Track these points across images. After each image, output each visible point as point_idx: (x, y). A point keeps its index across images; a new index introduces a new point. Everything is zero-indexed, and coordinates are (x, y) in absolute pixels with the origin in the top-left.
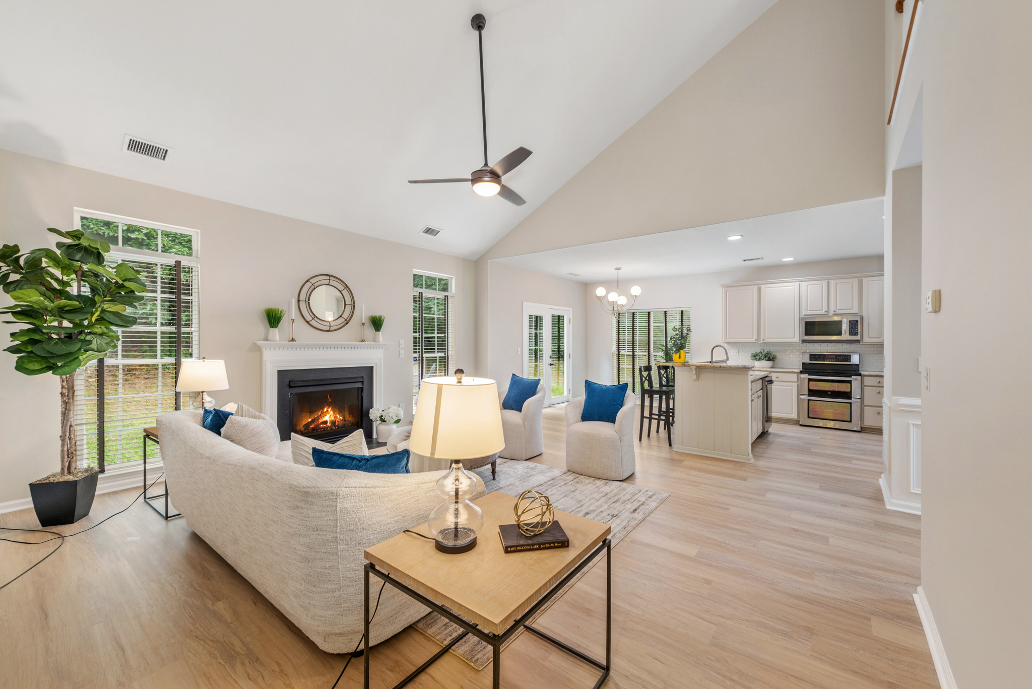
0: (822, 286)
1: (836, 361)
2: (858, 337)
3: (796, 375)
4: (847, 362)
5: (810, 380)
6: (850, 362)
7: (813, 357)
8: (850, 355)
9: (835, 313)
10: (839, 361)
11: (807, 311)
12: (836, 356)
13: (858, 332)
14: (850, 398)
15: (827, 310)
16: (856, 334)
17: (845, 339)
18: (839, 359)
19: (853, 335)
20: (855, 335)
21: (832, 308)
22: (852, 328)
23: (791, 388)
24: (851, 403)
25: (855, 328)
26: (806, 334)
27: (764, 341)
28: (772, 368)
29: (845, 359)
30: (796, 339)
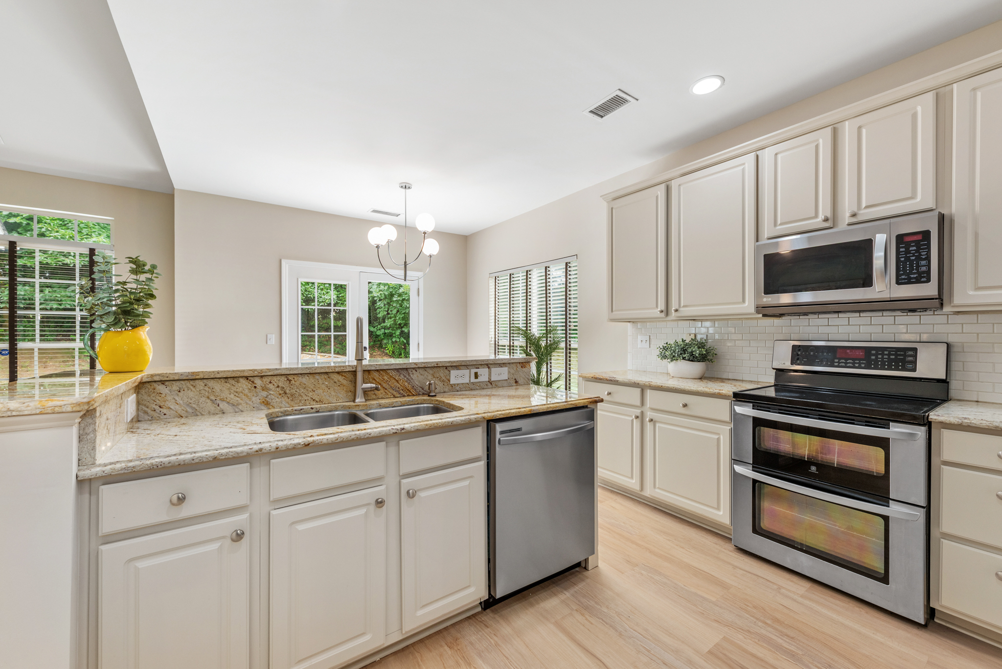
0: (817, 147)
1: (868, 367)
2: (929, 289)
3: (727, 403)
4: (904, 369)
5: (758, 423)
6: (914, 370)
7: (800, 353)
8: (915, 350)
9: (854, 220)
10: (876, 368)
11: (775, 225)
12: (868, 350)
13: (928, 272)
14: (884, 498)
15: (829, 215)
16: (923, 277)
17: (886, 295)
18: (876, 361)
19: (909, 282)
20: (918, 281)
21: (847, 207)
22: (907, 259)
23: (716, 437)
24: (886, 519)
25: (919, 258)
26: (768, 291)
27: (678, 314)
28: (701, 378)
29: (896, 361)
30: (749, 306)
